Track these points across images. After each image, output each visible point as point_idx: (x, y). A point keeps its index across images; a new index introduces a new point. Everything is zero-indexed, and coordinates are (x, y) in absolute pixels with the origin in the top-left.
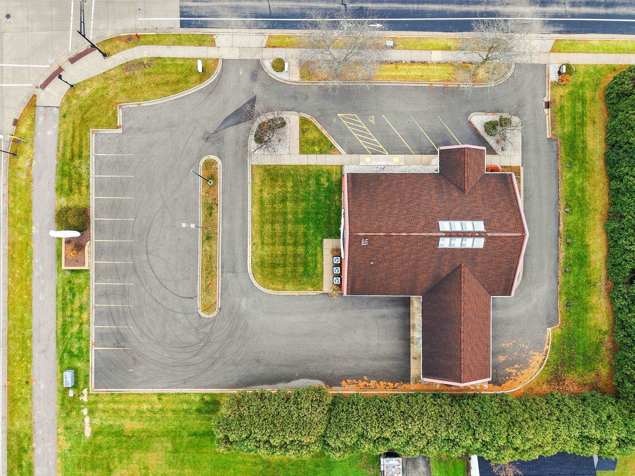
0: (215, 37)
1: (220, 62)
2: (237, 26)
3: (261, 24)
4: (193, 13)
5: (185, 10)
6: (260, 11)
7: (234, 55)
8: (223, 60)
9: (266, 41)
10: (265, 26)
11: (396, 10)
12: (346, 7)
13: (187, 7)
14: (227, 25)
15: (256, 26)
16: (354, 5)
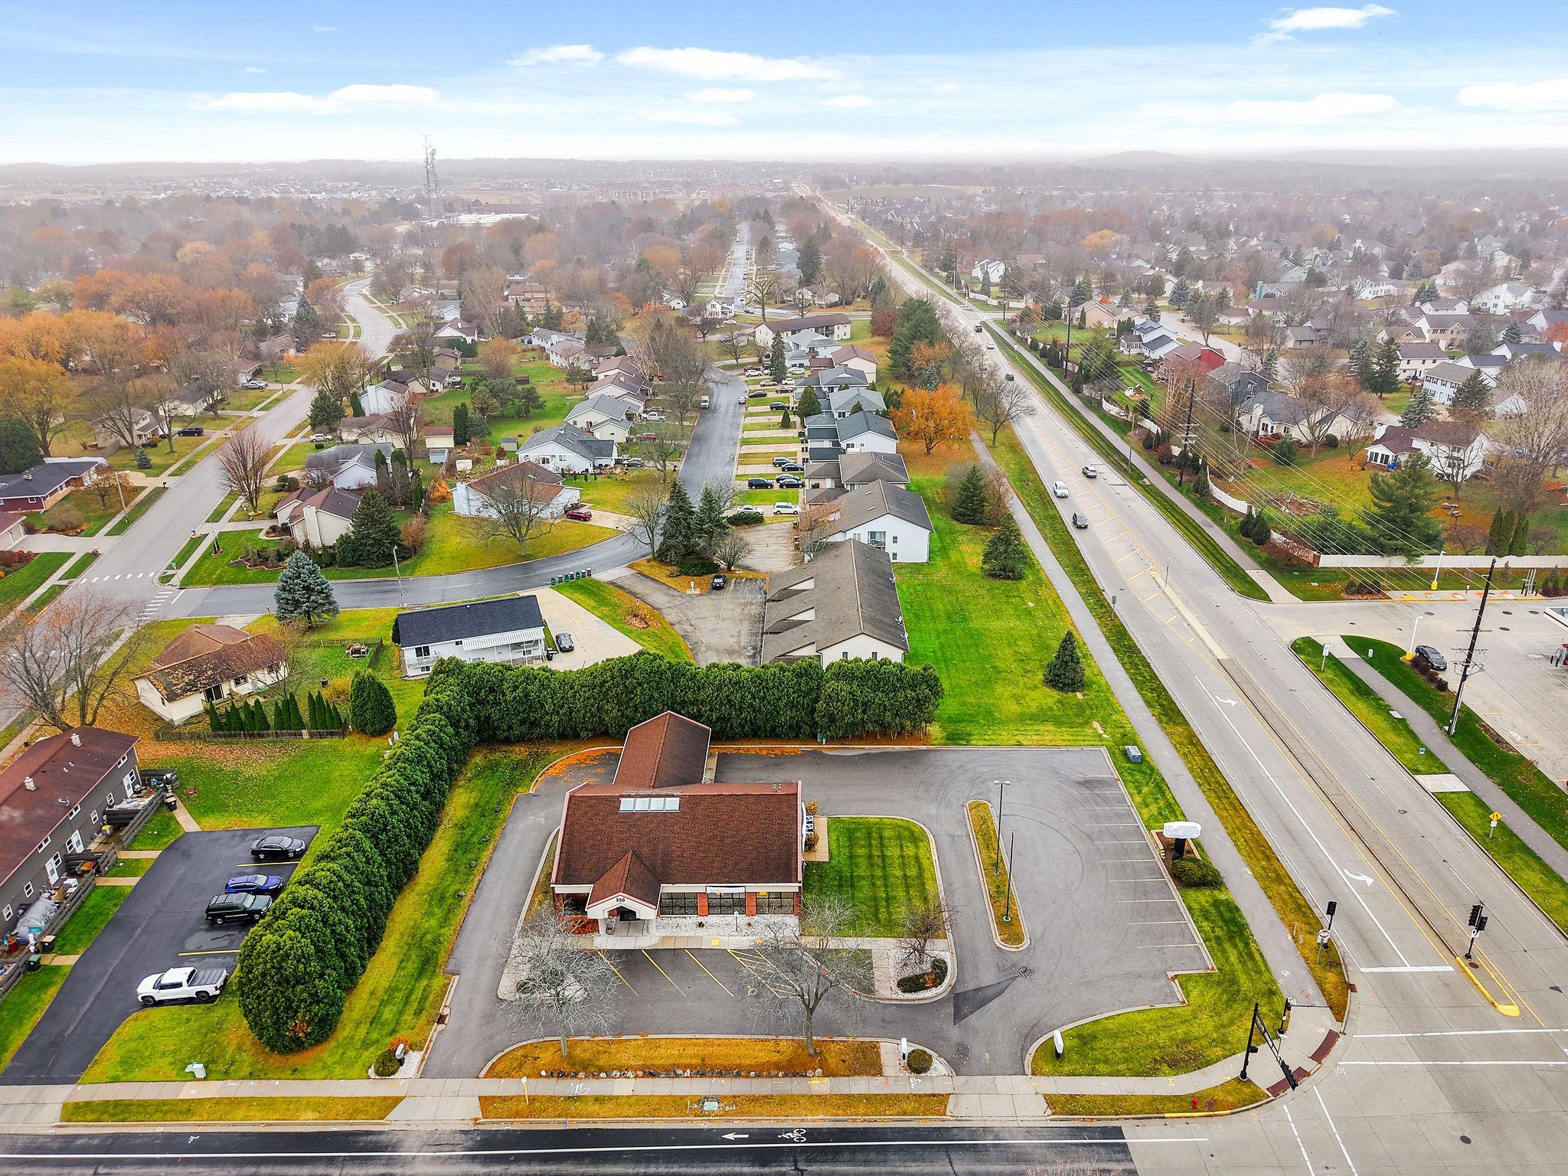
0: (1049, 1112)
1: (1028, 1071)
2: (1011, 1132)
3: (965, 1134)
4: (1102, 1150)
5: (1120, 1156)
6: (968, 1156)
7: (1004, 1082)
8: (1024, 1074)
9: (950, 1107)
10: (955, 1131)
11: (693, 1162)
12: (796, 1165)
13: (1118, 1161)
14: (1029, 1132)
15: (973, 1133)
16: (778, 1169)
